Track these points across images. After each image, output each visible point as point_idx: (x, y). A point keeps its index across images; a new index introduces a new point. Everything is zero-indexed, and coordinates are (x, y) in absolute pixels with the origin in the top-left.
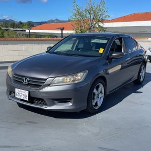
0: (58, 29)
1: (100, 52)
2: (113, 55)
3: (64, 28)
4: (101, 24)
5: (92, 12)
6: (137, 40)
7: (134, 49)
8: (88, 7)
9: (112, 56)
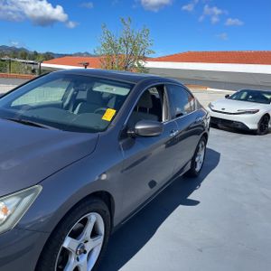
0: (80, 64)
1: (104, 118)
2: (138, 127)
3: (88, 64)
4: (142, 63)
5: (130, 44)
6: (191, 90)
7: (187, 106)
8: (124, 36)
9: (134, 129)
